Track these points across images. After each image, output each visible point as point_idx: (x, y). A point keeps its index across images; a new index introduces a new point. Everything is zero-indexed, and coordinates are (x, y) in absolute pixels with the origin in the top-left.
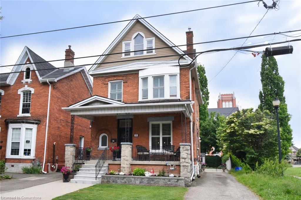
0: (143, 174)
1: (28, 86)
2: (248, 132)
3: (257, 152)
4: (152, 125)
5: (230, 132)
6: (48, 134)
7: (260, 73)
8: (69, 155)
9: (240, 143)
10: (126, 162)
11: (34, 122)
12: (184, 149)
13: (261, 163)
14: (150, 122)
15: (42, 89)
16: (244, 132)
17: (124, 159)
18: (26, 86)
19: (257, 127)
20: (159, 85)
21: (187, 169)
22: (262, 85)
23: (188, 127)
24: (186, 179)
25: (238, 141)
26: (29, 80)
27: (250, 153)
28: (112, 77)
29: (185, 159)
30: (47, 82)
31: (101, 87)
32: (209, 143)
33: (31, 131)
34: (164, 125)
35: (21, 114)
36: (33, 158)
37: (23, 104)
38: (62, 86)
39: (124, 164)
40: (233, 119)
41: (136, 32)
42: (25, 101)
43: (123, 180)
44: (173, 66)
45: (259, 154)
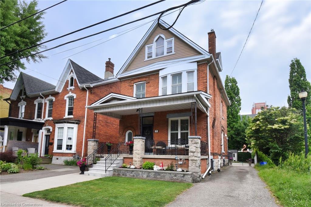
0: (151, 168)
1: (72, 93)
2: (272, 127)
3: (281, 147)
4: (172, 121)
5: (256, 129)
6: (85, 132)
7: (288, 80)
8: (91, 149)
9: (266, 139)
10: (138, 156)
11: (74, 122)
12: (193, 142)
13: (285, 158)
14: (170, 118)
15: (82, 95)
16: (267, 127)
17: (136, 153)
18: (70, 92)
19: (281, 122)
20: (177, 82)
21: (195, 163)
22: (290, 91)
23: (205, 122)
24: (194, 174)
25: (263, 137)
26: (73, 88)
27: (274, 148)
28: (136, 79)
29: (193, 152)
30: (84, 87)
31: (128, 89)
32: (241, 141)
33: (72, 129)
34: (182, 121)
35: (66, 116)
36: (74, 152)
37: (69, 107)
38: (100, 92)
39: (136, 157)
40: (259, 117)
41: (157, 35)
42: (70, 105)
43: (131, 173)
44: (191, 62)
45: (284, 149)
